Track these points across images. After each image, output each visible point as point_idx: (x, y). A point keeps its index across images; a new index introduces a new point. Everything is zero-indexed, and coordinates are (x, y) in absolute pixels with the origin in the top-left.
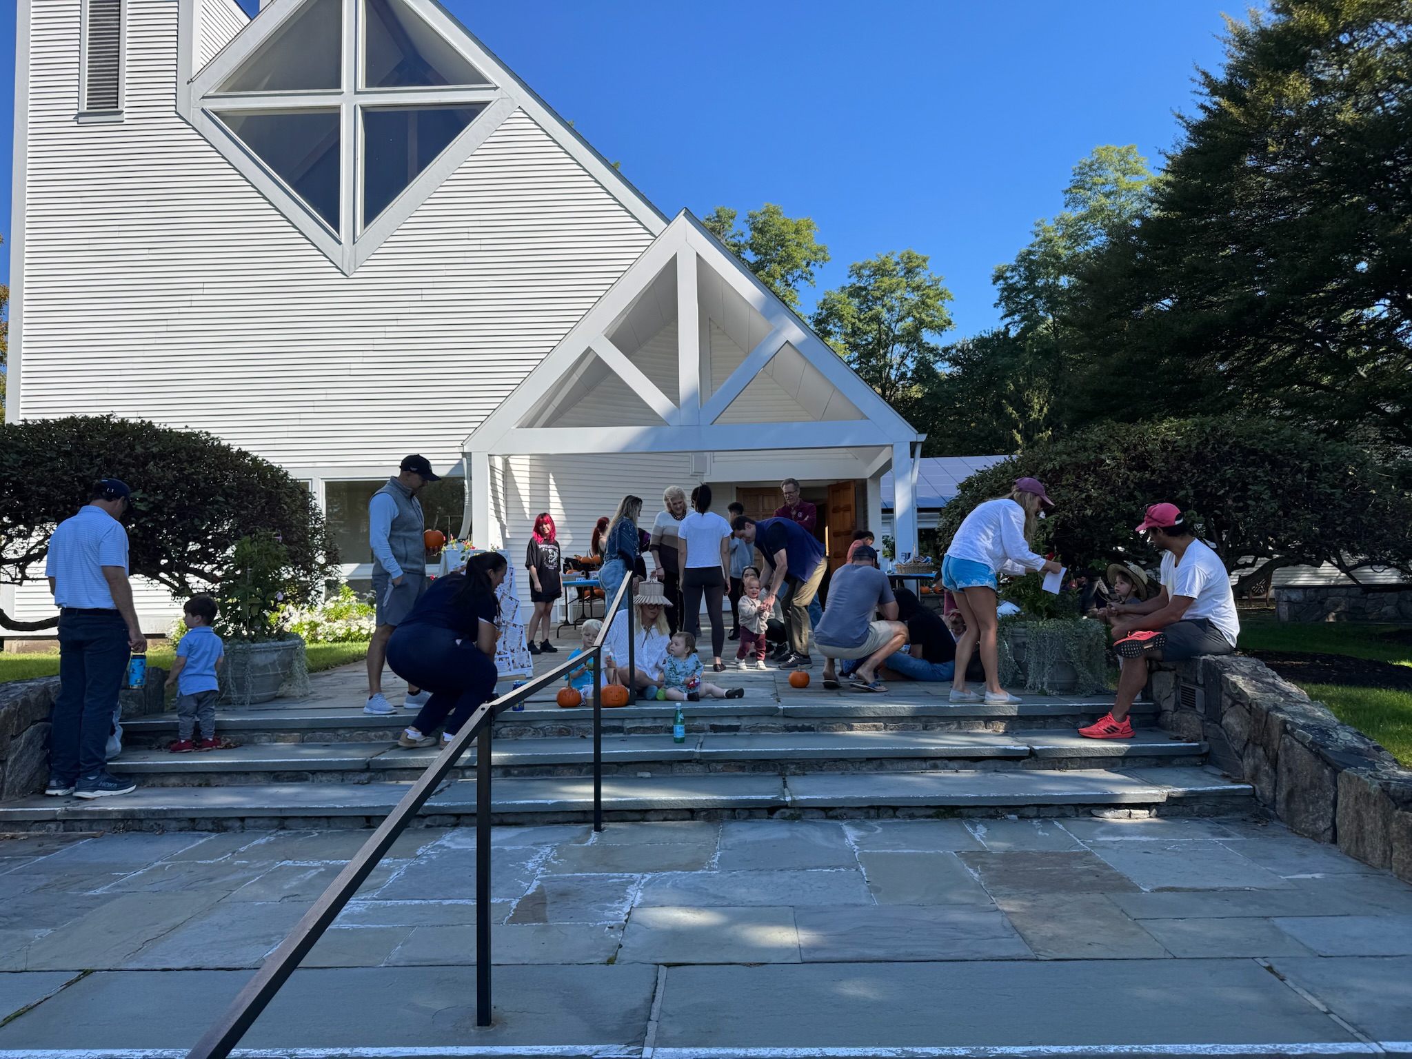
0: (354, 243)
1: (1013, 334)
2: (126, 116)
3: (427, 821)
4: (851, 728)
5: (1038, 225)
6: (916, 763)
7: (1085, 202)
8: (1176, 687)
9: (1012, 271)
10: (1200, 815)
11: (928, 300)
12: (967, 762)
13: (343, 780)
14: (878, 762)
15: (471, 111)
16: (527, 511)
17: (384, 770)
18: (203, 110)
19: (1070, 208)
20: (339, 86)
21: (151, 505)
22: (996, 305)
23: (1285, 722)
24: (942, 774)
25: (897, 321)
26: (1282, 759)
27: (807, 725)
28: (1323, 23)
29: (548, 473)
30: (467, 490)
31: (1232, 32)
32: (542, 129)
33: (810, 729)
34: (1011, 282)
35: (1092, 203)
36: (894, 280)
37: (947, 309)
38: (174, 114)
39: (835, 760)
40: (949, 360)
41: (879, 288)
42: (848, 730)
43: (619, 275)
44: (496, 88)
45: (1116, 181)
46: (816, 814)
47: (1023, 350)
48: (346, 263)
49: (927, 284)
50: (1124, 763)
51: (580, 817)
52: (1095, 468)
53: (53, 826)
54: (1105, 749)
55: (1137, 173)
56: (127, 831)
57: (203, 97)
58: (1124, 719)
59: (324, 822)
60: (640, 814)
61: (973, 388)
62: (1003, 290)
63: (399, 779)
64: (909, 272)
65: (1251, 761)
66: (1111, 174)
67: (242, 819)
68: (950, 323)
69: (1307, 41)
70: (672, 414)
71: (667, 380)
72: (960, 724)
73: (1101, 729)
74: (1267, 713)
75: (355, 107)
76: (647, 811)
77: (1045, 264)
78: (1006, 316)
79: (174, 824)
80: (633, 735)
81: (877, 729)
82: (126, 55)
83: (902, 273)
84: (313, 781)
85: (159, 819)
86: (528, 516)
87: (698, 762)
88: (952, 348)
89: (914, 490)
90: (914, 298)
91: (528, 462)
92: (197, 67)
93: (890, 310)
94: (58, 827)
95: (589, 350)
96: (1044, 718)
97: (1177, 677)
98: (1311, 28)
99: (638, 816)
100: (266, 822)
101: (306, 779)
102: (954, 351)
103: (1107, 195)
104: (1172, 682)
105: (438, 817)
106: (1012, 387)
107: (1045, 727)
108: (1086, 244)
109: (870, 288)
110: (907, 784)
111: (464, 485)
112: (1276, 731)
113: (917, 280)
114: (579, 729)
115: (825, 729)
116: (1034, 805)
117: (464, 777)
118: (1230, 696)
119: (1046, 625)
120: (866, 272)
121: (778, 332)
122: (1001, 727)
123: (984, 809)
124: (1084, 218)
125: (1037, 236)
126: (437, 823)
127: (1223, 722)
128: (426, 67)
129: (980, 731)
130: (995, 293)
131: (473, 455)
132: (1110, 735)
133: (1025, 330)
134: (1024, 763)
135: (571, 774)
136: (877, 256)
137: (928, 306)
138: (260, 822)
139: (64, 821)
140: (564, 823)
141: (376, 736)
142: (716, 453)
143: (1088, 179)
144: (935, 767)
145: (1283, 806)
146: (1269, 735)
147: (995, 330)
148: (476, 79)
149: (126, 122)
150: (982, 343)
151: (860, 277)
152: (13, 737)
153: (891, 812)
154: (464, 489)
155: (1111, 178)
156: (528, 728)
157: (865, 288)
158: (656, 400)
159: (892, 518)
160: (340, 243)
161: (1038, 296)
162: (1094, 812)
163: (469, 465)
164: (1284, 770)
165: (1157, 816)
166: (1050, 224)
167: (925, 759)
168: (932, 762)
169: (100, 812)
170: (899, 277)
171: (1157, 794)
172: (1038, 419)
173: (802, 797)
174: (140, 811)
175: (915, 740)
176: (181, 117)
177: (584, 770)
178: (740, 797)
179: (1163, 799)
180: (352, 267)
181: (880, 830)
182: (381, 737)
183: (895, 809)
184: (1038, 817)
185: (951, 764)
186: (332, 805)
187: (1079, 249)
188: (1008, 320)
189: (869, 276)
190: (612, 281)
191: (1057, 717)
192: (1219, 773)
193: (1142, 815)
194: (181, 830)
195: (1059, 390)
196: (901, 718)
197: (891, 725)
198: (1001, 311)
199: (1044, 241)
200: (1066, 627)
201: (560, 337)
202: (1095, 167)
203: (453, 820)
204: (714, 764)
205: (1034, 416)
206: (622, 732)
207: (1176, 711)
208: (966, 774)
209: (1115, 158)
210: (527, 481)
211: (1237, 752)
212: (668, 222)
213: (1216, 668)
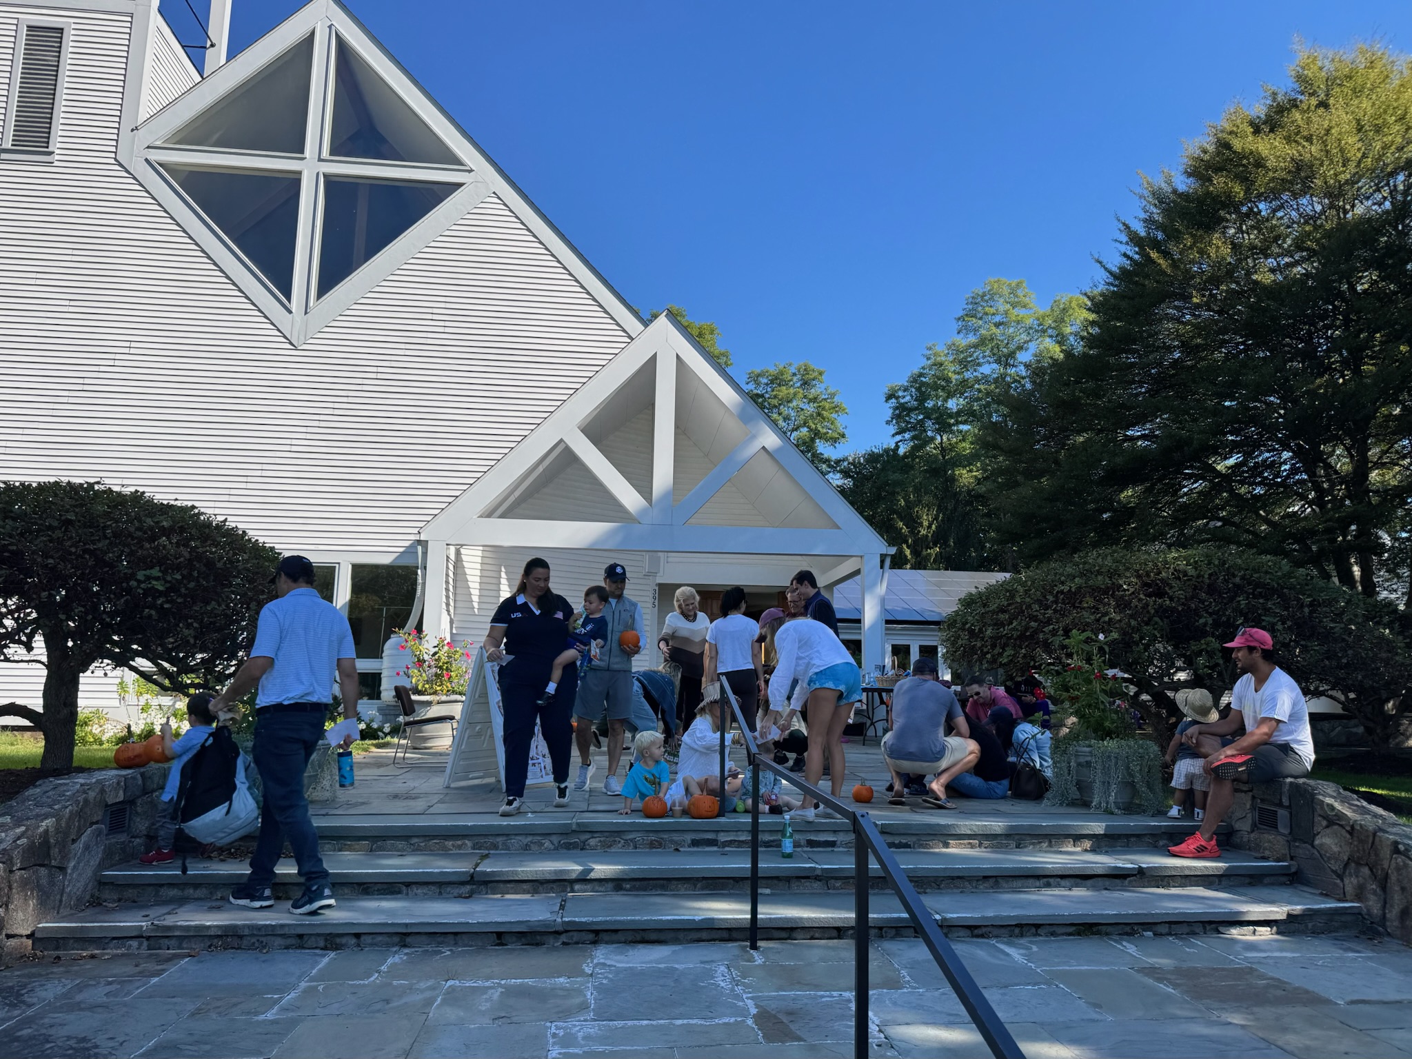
0: (306, 313)
1: (901, 451)
2: (57, 157)
3: (564, 938)
4: (946, 845)
5: (930, 349)
6: (1031, 881)
7: (976, 330)
8: (1253, 808)
9: (904, 391)
10: (1316, 933)
11: (824, 412)
12: (1078, 881)
13: (440, 893)
14: (994, 880)
15: (444, 191)
16: (476, 605)
17: (486, 883)
18: (147, 160)
19: (962, 335)
20: (302, 152)
21: (168, 585)
22: (888, 423)
23: (1396, 843)
24: (1057, 892)
25: (793, 430)
26: (1393, 877)
27: (904, 841)
28: (1238, 190)
29: (501, 566)
30: (420, 580)
31: (1147, 189)
32: (517, 217)
33: (907, 846)
34: (902, 401)
35: (983, 332)
36: (792, 391)
37: (841, 422)
38: (114, 162)
39: (953, 878)
40: (841, 471)
41: (775, 397)
42: (944, 847)
43: (597, 368)
44: (471, 171)
45: (1006, 312)
46: (962, 932)
47: (912, 467)
48: (295, 334)
49: (823, 397)
50: (1220, 881)
51: (725, 935)
52: (1114, 592)
53: (135, 943)
54: (1206, 868)
55: (1024, 306)
56: (225, 949)
57: (148, 147)
58: (1211, 839)
59: (450, 939)
60: (788, 931)
61: (863, 500)
62: (896, 408)
63: (503, 893)
64: (806, 384)
65: (1354, 881)
66: (1002, 306)
67: (357, 936)
68: (843, 436)
69: (1224, 206)
70: (644, 512)
71: (641, 478)
72: (1050, 842)
73: (1192, 847)
74: (1374, 834)
75: (318, 174)
76: (792, 929)
77: (936, 387)
78: (897, 433)
79: (279, 941)
80: (727, 849)
81: (972, 847)
82: (63, 94)
83: (799, 384)
84: (407, 894)
85: (262, 936)
86: (476, 610)
87: (817, 878)
88: (844, 460)
89: (883, 601)
90: (810, 409)
91: (480, 553)
92: (143, 115)
93: (786, 419)
94: (140, 945)
95: (561, 440)
96: (1128, 836)
97: (1254, 798)
98: (1229, 195)
99: (784, 934)
100: (386, 939)
101: (399, 892)
102: (846, 463)
103: (997, 325)
104: (1250, 802)
105: (575, 934)
106: (903, 503)
107: (1128, 846)
108: (975, 371)
109: (767, 396)
110: (1035, 902)
111: (417, 574)
112: (1386, 852)
113: (813, 392)
114: (672, 842)
115: (921, 846)
116: (1166, 922)
117: (573, 891)
118: (1325, 817)
119: (1110, 744)
120: (764, 380)
121: (754, 437)
122: (1087, 844)
123: (1120, 927)
124: (976, 346)
125: (928, 359)
126: (575, 939)
127: (1317, 842)
128: (382, 140)
129: (1070, 849)
130: (887, 410)
131: (430, 544)
132: (1200, 854)
133: (915, 449)
134: (1130, 881)
135: (686, 889)
136: (776, 365)
137: (824, 419)
138: (380, 938)
139: (148, 938)
140: (708, 941)
141: (453, 846)
142: (670, 554)
143: (980, 309)
144: (1048, 885)
145: (1396, 923)
146: (1377, 855)
147: (885, 446)
148: (449, 159)
149: (56, 164)
150: (872, 458)
151: (758, 384)
152: (74, 841)
153: (1033, 930)
154: (416, 579)
155: (1001, 309)
156: (617, 839)
157: (762, 396)
158: (629, 497)
159: (860, 629)
160: (290, 312)
161: (928, 417)
162: (1221, 929)
163: (425, 553)
164: (1397, 888)
165: (1278, 933)
166: (941, 349)
167: (1038, 877)
168: (1045, 880)
169: (196, 927)
170: (795, 387)
171: (1279, 911)
172: (927, 536)
173: (952, 915)
174: (244, 926)
175: (1018, 858)
176: (120, 165)
177: (699, 885)
178: (889, 915)
179: (1284, 917)
180: (302, 338)
181: (1035, 948)
182: (460, 847)
183: (1037, 926)
184: (1170, 934)
185: (1063, 882)
186: (463, 920)
187: (967, 375)
188: (898, 438)
189: (767, 384)
190: (590, 374)
191: (1138, 836)
192: (1318, 892)
193: (1265, 933)
194: (287, 948)
195: (946, 508)
196: (995, 836)
197: (986, 843)
198: (892, 429)
199: (935, 364)
200: (1130, 747)
201: (533, 427)
202: (988, 297)
203: (591, 936)
204: (833, 881)
205: (923, 532)
206: (716, 845)
207: (1252, 831)
208: (1079, 892)
209: (1006, 291)
210: (478, 573)
211: (1334, 872)
212: (646, 323)
213: (1306, 790)
